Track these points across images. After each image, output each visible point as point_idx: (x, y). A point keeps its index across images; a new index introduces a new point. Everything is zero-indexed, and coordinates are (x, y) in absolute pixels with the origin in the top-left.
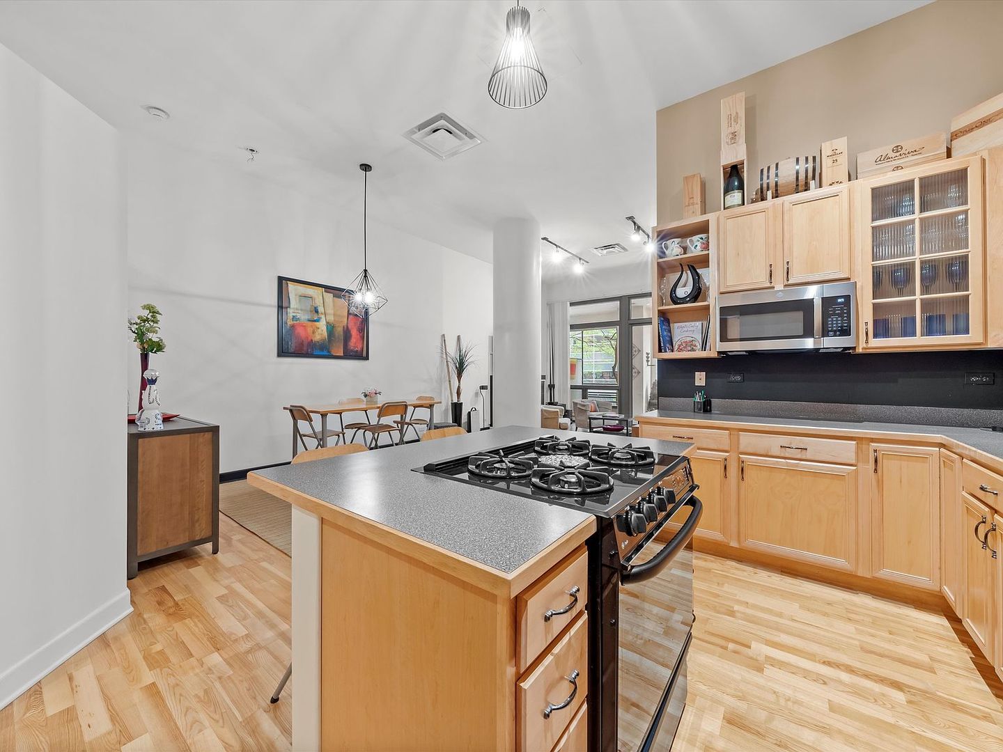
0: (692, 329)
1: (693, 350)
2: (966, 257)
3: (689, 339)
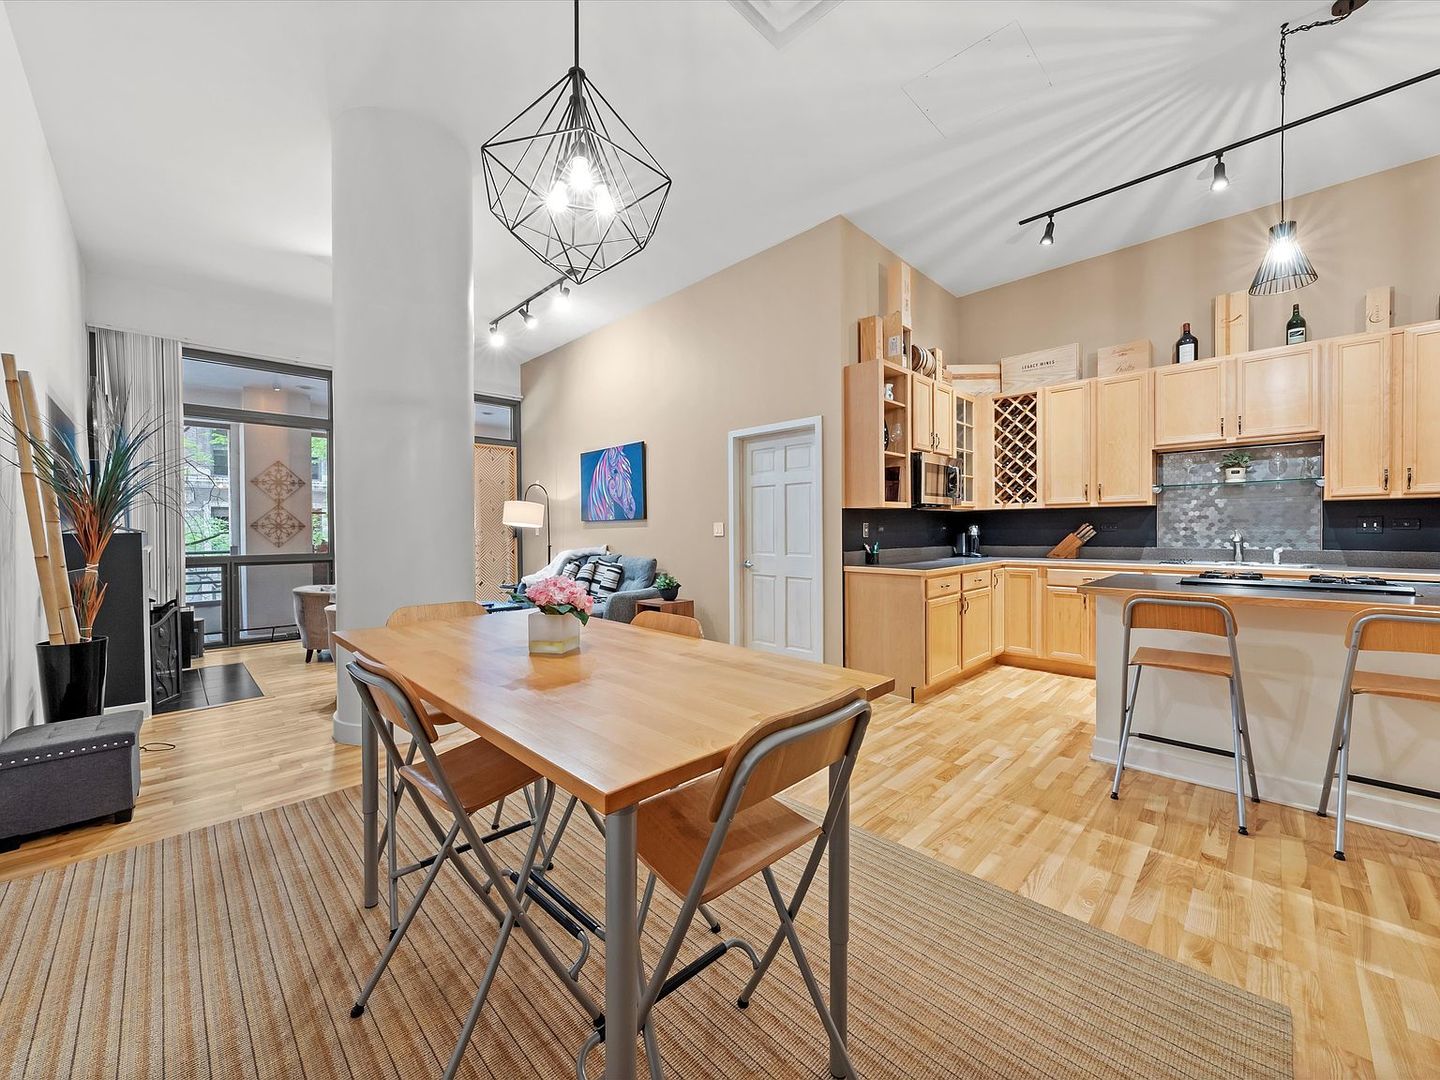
2: (971, 455)
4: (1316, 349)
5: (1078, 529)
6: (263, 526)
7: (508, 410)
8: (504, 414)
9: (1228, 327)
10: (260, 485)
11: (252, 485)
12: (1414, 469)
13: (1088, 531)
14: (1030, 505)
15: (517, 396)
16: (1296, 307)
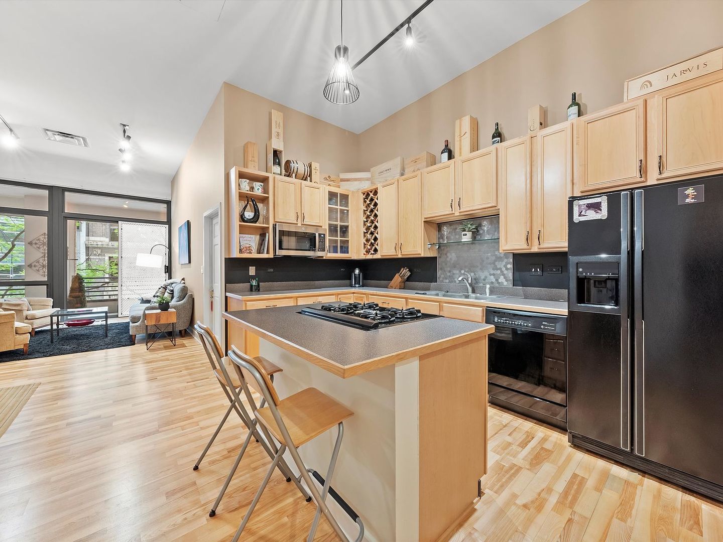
0: (249, 239)
1: (250, 253)
2: (348, 226)
3: (248, 245)
4: (494, 152)
5: (400, 271)
6: (35, 266)
7: (165, 205)
8: (163, 208)
9: (460, 140)
10: (34, 245)
11: (29, 245)
12: (542, 231)
13: (405, 272)
14: (375, 257)
15: (168, 199)
16: (497, 124)
